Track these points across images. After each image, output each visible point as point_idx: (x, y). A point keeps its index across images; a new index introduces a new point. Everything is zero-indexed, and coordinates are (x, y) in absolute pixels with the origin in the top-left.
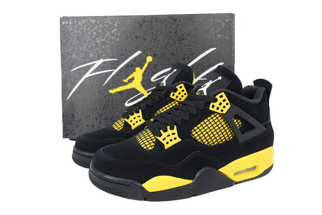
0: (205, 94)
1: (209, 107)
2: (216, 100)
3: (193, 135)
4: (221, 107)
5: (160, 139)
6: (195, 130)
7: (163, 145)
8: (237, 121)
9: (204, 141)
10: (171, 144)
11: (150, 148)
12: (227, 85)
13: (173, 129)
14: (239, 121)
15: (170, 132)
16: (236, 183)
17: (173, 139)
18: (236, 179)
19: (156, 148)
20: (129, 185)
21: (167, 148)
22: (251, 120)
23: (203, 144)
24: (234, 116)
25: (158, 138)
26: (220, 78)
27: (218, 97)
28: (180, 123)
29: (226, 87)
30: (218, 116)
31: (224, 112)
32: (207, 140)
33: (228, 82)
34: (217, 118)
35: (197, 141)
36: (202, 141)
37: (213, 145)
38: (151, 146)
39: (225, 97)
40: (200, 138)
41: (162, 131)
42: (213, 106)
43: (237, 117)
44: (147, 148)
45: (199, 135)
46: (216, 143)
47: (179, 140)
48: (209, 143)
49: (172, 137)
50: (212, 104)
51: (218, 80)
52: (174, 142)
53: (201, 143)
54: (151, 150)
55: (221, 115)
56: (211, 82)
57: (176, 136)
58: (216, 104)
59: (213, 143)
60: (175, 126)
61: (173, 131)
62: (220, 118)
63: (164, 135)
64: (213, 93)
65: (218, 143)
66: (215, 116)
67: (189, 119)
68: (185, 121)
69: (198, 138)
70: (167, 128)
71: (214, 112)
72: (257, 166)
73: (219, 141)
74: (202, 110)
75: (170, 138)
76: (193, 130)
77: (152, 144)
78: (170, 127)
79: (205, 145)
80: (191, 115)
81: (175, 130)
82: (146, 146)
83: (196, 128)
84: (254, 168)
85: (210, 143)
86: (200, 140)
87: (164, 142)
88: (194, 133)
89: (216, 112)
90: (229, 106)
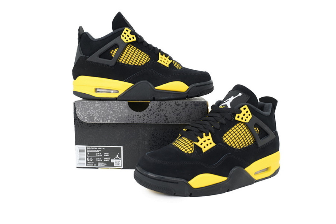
0: (229, 107)
1: (235, 118)
2: (241, 112)
3: (224, 141)
4: (245, 118)
5: (198, 144)
6: (225, 137)
7: (201, 149)
8: (256, 129)
9: (233, 145)
10: (208, 148)
11: (190, 152)
12: (247, 100)
13: (208, 136)
14: (257, 129)
15: (205, 138)
16: (257, 181)
17: (209, 144)
18: (256, 177)
19: (195, 152)
20: (178, 183)
21: (205, 151)
22: (266, 128)
23: (232, 148)
24: (254, 125)
25: (196, 143)
26: (240, 94)
27: (242, 109)
28: (213, 131)
29: (246, 101)
30: (242, 125)
31: (247, 121)
32: (235, 145)
33: (247, 98)
34: (242, 126)
35: (227, 145)
36: (231, 145)
37: (239, 148)
38: (191, 151)
39: (247, 109)
40: (230, 143)
41: (199, 138)
42: (238, 117)
43: (256, 125)
44: (188, 152)
45: (229, 141)
46: (242, 147)
47: (213, 144)
48: (236, 147)
49: (208, 142)
50: (237, 115)
51: (239, 96)
52: (210, 146)
53: (231, 147)
54: (191, 154)
55: (245, 124)
56: (232, 98)
57: (211, 141)
58: (241, 115)
59: (240, 147)
60: (210, 133)
61: (208, 138)
62: (244, 126)
63: (201, 140)
64: (237, 106)
65: (243, 147)
66: (240, 125)
67: (220, 128)
68: (217, 129)
69: (228, 143)
70: (203, 135)
71: (239, 122)
72: (270, 167)
73: (244, 145)
74: (229, 120)
75: (206, 143)
76: (223, 137)
77: (191, 149)
78: (206, 134)
79: (234, 148)
80: (221, 124)
81: (210, 137)
82: (186, 150)
83: (225, 135)
84: (267, 169)
85: (238, 147)
86: (230, 145)
87: (202, 147)
88: (224, 139)
89: (240, 122)
90: (251, 116)
